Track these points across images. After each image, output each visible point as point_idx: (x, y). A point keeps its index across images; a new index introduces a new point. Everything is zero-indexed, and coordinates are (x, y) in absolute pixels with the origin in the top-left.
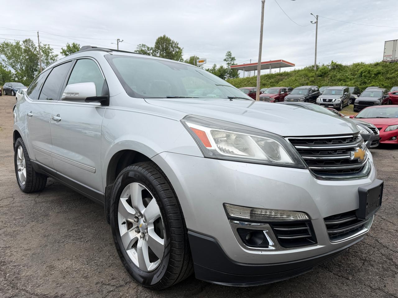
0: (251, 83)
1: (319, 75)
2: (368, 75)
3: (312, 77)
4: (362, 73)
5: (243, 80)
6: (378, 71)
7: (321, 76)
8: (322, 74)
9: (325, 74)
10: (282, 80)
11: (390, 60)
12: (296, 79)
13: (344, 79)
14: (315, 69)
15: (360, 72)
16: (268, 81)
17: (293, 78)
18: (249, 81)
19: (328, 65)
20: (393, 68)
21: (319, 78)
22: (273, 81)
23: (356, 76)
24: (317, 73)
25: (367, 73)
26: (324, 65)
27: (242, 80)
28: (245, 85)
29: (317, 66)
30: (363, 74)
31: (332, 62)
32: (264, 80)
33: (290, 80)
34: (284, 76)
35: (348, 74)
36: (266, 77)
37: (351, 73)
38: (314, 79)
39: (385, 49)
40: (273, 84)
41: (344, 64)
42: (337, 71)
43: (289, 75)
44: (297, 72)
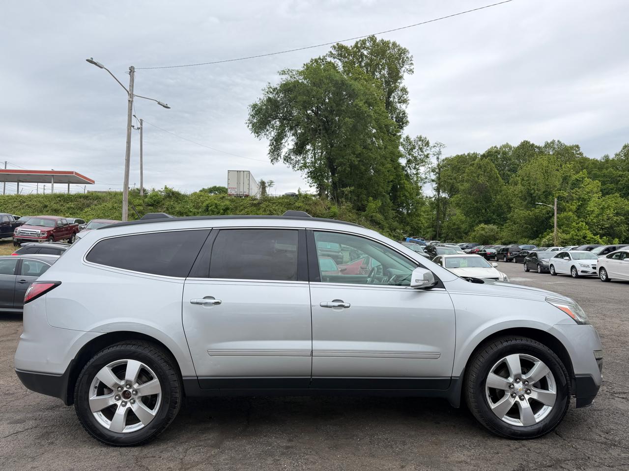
0: (27, 205)
1: (149, 203)
2: (215, 210)
3: (139, 205)
4: (208, 207)
5: (10, 199)
6: (226, 206)
7: (152, 205)
8: (154, 202)
9: (158, 203)
10: (88, 206)
11: (235, 193)
12: (113, 207)
13: (186, 213)
14: (142, 193)
15: (205, 204)
16: (62, 205)
17: (110, 205)
18: (24, 202)
19: (160, 191)
20: (241, 203)
21: (150, 207)
22: (72, 206)
23: (200, 210)
24: (146, 200)
25: (214, 207)
26: (154, 190)
27: (7, 198)
28: (15, 207)
29: (144, 190)
30: (210, 208)
31: (166, 188)
32: (55, 203)
33: (104, 207)
34: (91, 199)
35: (190, 206)
36: (59, 199)
37: (194, 206)
38: (142, 209)
39: (228, 179)
40: (74, 211)
41: (183, 192)
42: (174, 200)
43: (100, 198)
44: (115, 196)
